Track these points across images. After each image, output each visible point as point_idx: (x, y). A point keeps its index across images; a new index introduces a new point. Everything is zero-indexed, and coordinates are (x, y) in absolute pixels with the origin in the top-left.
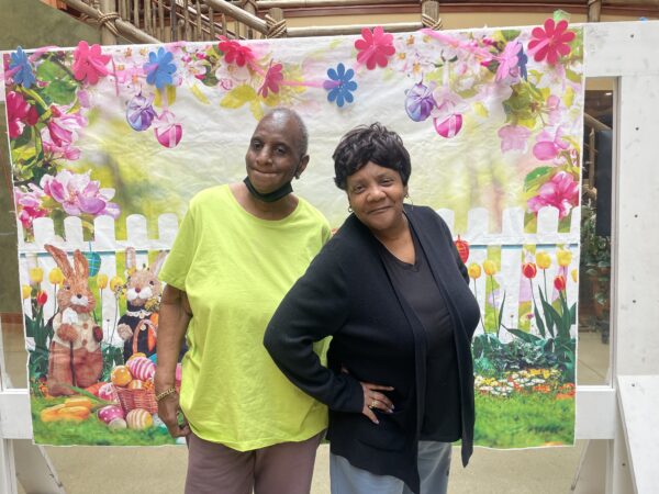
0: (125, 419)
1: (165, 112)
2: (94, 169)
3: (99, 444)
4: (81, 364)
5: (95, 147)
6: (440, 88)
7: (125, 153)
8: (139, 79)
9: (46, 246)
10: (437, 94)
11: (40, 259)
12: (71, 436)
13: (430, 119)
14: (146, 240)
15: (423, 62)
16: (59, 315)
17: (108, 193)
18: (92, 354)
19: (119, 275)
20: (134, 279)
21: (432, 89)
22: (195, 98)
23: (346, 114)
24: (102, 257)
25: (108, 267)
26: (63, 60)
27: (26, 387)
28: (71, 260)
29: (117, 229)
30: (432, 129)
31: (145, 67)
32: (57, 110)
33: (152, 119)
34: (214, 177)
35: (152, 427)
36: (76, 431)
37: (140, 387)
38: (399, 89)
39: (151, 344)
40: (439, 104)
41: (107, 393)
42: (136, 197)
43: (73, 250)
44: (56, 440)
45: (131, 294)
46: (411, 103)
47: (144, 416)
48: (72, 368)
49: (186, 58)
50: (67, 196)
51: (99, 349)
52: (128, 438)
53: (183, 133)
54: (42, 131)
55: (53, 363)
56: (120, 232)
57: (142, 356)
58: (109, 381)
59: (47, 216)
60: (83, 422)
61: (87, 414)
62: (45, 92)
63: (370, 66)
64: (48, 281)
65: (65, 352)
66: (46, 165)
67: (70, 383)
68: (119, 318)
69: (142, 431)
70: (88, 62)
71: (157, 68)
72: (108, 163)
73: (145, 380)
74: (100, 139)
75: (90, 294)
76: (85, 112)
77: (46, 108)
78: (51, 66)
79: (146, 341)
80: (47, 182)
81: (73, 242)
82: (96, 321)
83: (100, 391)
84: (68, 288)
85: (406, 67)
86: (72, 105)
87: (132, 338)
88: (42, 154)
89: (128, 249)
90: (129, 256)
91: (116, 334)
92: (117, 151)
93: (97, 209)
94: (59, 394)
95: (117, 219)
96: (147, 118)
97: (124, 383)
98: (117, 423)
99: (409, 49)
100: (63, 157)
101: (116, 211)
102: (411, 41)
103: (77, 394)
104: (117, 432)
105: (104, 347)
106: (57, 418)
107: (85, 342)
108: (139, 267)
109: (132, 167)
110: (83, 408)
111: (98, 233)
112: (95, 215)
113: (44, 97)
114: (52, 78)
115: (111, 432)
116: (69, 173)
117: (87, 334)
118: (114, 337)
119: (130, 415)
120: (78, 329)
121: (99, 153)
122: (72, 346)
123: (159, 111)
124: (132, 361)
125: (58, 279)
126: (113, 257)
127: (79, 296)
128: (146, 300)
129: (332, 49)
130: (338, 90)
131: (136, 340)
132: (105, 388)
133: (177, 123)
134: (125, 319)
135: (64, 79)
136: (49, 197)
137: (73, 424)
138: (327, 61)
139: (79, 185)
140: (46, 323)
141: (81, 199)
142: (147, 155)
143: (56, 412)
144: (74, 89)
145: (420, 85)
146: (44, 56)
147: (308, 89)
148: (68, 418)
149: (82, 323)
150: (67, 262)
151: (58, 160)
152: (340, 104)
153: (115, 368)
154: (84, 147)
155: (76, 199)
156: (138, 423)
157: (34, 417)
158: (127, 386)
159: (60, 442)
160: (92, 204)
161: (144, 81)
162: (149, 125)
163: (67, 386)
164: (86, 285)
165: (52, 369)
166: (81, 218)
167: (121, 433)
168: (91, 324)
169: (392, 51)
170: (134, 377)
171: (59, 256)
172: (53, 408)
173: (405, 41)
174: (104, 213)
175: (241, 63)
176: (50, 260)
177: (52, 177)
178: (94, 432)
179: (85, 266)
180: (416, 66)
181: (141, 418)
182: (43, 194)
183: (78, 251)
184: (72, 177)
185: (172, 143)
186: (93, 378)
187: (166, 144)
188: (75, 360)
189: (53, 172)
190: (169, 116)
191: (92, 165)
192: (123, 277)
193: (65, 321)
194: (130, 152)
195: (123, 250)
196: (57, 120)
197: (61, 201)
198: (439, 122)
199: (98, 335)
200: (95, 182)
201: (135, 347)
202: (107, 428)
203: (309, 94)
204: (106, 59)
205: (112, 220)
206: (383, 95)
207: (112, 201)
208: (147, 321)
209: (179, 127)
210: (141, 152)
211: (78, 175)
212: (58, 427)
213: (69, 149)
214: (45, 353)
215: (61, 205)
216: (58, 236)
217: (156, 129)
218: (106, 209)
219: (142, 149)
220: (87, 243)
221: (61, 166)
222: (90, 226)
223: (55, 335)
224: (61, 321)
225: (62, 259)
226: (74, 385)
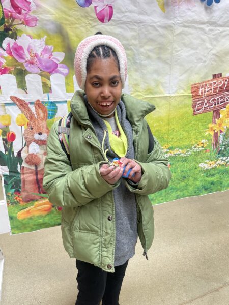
2: (49, 35)
5: (50, 17)
7: (72, 24)
17: (59, 56)
24: (58, 105)
28: (33, 108)
29: (67, 84)
48: (38, 182)
50: (28, 57)
53: (114, 13)
59: (10, 73)
60: (48, 214)
61: (50, 209)
64: (17, 124)
66: (7, 29)
72: (60, 32)
75: (48, 132)
80: (9, 44)
81: (34, 92)
84: (31, 128)
92: (68, 22)
93: (51, 69)
94: (30, 200)
95: (67, 77)
100: (22, 24)
101: (65, 71)
103: (43, 198)
106: (29, 216)
110: (47, 206)
111: (54, 87)
112: (50, 73)
116: (28, 37)
120: (40, 156)
121: (53, 23)
125: (23, 123)
127: (40, 134)
133: (109, 4)
136: (10, 58)
137: (41, 216)
139: (37, 49)
140: (16, 154)
141: (39, 60)
142: (88, 27)
143: (28, 212)
148: (37, 214)
151: (18, 26)
152: (209, 4)
154: (41, 16)
155: (36, 60)
157: (11, 218)
159: (32, 229)
160: (48, 64)
162: (90, 3)
164: (45, 126)
165: (24, 185)
166: (41, 75)
172: (26, 210)
174: (57, 72)
177: (13, 40)
182: (6, 55)
185: (106, 18)
187: (102, 20)
188: (40, 177)
189: (14, 36)
193: (31, 151)
194: (76, 24)
197: (21, 61)
200: (50, 47)
205: (63, 77)
207: (62, 62)
209: (111, 7)
210: (84, 25)
211: (36, 40)
212: (30, 221)
213: (28, 16)
214: (17, 175)
215: (22, 65)
216: (20, 90)
217: (96, 7)
218: (58, 68)
219: (85, 23)
220: (46, 94)
221: (21, 31)
222: (48, 82)
223: (24, 162)
224: (28, 152)
225: (24, 107)
226: (40, 193)
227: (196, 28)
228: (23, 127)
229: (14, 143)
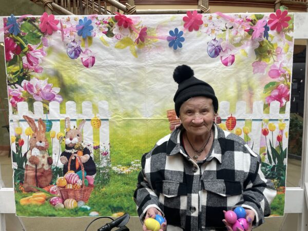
0: (63, 203)
1: (87, 50)
2: (50, 77)
3: (50, 216)
4: (41, 176)
5: (50, 66)
6: (225, 42)
7: (66, 70)
8: (74, 33)
9: (24, 116)
10: (223, 44)
11: (21, 123)
12: (36, 212)
13: (219, 57)
14: (76, 114)
15: (216, 28)
16: (30, 151)
17: (57, 90)
18: (47, 171)
19: (61, 131)
20: (69, 134)
21: (220, 42)
22: (102, 43)
23: (177, 53)
24: (53, 122)
25: (56, 127)
26: (35, 22)
27: (12, 187)
28: (37, 124)
29: (61, 108)
30: (220, 62)
31: (77, 27)
32: (31, 47)
33: (80, 53)
34: (111, 83)
35: (77, 207)
36: (38, 210)
37: (71, 187)
38: (204, 42)
39: (77, 166)
40: (224, 49)
41: (55, 191)
42: (70, 92)
43: (38, 118)
44: (28, 214)
45: (68, 141)
46: (210, 48)
47: (73, 202)
48: (36, 178)
49: (98, 23)
50: (35, 91)
51: (50, 168)
52: (65, 213)
53: (96, 61)
54: (23, 57)
55: (26, 175)
57: (73, 172)
58: (56, 184)
59: (25, 101)
60: (42, 205)
61: (44, 201)
62: (25, 38)
63: (190, 30)
64: (25, 134)
65: (33, 170)
66: (25, 75)
67: (35, 185)
68: (61, 153)
69: (72, 210)
70: (48, 23)
71: (83, 27)
72: (57, 75)
73: (74, 184)
74: (53, 63)
75: (46, 141)
76: (45, 48)
77: (25, 46)
78: (28, 25)
79: (75, 165)
80: (25, 84)
81: (38, 114)
82: (49, 154)
83: (51, 190)
84: (35, 138)
85: (208, 31)
86: (39, 45)
87: (68, 163)
88: (23, 69)
89: (66, 118)
90: (67, 122)
91: (59, 161)
92: (62, 69)
93: (51, 98)
94: (30, 191)
95: (61, 103)
96: (77, 52)
97: (63, 185)
98: (59, 205)
99: (210, 22)
100: (33, 71)
101: (61, 99)
102: (211, 18)
103: (39, 191)
104: (59, 210)
105: (53, 167)
106: (28, 203)
107: (43, 165)
108: (72, 128)
109: (69, 77)
110: (42, 198)
111: (51, 110)
112: (50, 101)
113: (24, 40)
114: (28, 31)
115: (56, 210)
116: (37, 80)
117: (45, 161)
119: (66, 202)
120: (40, 159)
121: (52, 70)
122: (36, 167)
123: (83, 49)
124: (67, 175)
125: (30, 133)
126: (59, 122)
128: (75, 144)
129: (172, 21)
130: (174, 41)
131: (69, 164)
132: (53, 188)
133: (92, 55)
134: (64, 154)
135: (35, 32)
136: (26, 92)
137: (36, 206)
138: (169, 27)
139: (42, 86)
140: (23, 155)
141: (43, 93)
142: (77, 71)
143: (28, 200)
144: (40, 37)
145: (215, 40)
146: (25, 20)
147: (159, 40)
148: (34, 203)
149: (42, 155)
150: (35, 125)
151: (31, 73)
152: (175, 48)
153: (59, 178)
154: (45, 66)
156: (70, 206)
157: (17, 202)
158: (64, 187)
159: (30, 215)
160: (48, 95)
161: (76, 34)
162: (78, 56)
164: (44, 136)
165: (26, 178)
166: (43, 102)
167: (61, 210)
168: (47, 156)
169: (201, 23)
170: (68, 183)
171: (30, 121)
172: (27, 198)
173: (208, 18)
174: (54, 100)
175: (126, 26)
176: (26, 123)
177: (28, 81)
178: (47, 210)
179: (44, 127)
180: (213, 31)
181: (71, 203)
182: (23, 90)
183: (40, 119)
184: (38, 82)
185: (90, 65)
186: (47, 183)
187: (87, 66)
188: (38, 174)
189: (29, 79)
190: (88, 52)
191: (48, 76)
192: (63, 132)
193: (33, 154)
194: (68, 69)
195: (64, 119)
196: (31, 52)
197: (32, 94)
198: (223, 59)
199: (50, 161)
200: (50, 84)
201: (69, 168)
202: (54, 208)
203: (160, 43)
204: (57, 22)
205: (59, 104)
206: (196, 44)
207: (58, 94)
209: (94, 58)
210: (74, 70)
211: (42, 81)
212: (29, 208)
213: (37, 67)
214: (22, 170)
215: (32, 96)
216: (30, 112)
217: (82, 58)
218: (55, 98)
219: (74, 68)
220: (45, 115)
221: (32, 76)
222: (47, 107)
223: (28, 161)
224: (31, 154)
225: (32, 123)
226: (37, 187)
227: (167, 67)
228: (30, 136)
229: (23, 147)
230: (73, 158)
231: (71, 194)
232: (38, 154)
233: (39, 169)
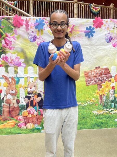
0: (26, 126)
1: (40, 37)
2: (18, 53)
3: (18, 134)
4: (12, 111)
5: (19, 46)
6: (114, 34)
7: (28, 48)
8: (33, 27)
9: (2, 76)
10: (113, 36)
12: (9, 132)
13: (111, 42)
14: (33, 74)
15: (110, 27)
16: (6, 96)
17: (22, 60)
18: (16, 107)
19: (25, 84)
21: (112, 34)
22: (49, 34)
23: (90, 40)
24: (20, 79)
25: (22, 82)
26: (9, 20)
28: (10, 80)
29: (25, 71)
30: (111, 45)
31: (35, 23)
32: (7, 35)
33: (36, 39)
35: (34, 128)
36: (10, 131)
37: (30, 116)
38: (104, 34)
39: (34, 104)
40: (113, 39)
41: (21, 119)
42: (30, 61)
43: (11, 77)
44: (4, 134)
45: (29, 90)
46: (106, 38)
47: (32, 125)
48: (10, 112)
49: (47, 22)
50: (10, 60)
51: (18, 106)
52: (27, 131)
54: (2, 41)
55: (4, 111)
56: (25, 72)
57: (32, 108)
58: (21, 115)
59: (3, 66)
60: (13, 128)
63: (97, 27)
64: (3, 86)
65: (7, 107)
66: (3, 51)
67: (9, 116)
68: (25, 97)
69: (31, 129)
70: (18, 21)
71: (38, 24)
72: (23, 51)
73: (32, 114)
74: (20, 44)
75: (16, 90)
76: (16, 36)
77: (4, 34)
78: (5, 21)
79: (33, 103)
80: (3, 56)
81: (11, 74)
82: (18, 98)
83: (18, 118)
84: (9, 88)
85: (105, 28)
86: (12, 34)
87: (29, 102)
88: (2, 48)
89: (28, 76)
90: (28, 78)
91: (24, 102)
92: (26, 48)
93: (19, 65)
94: (5, 120)
95: (25, 68)
96: (34, 39)
97: (26, 115)
98: (23, 127)
99: (107, 23)
100: (9, 49)
101: (24, 65)
102: (107, 22)
103: (11, 119)
104: (23, 130)
105: (20, 105)
106: (5, 127)
107: (14, 104)
108: (31, 82)
109: (30, 53)
110: (13, 124)
111: (19, 72)
112: (18, 66)
113: (3, 30)
114: (6, 25)
115: (21, 130)
117: (15, 102)
118: (23, 102)
119: (27, 125)
120: (12, 100)
121: (20, 48)
122: (10, 105)
123: (38, 37)
124: (28, 109)
125: (6, 85)
126: (23, 79)
127: (12, 90)
128: (33, 91)
129: (87, 22)
131: (30, 103)
132: (20, 117)
133: (43, 40)
134: (27, 97)
135: (9, 26)
136: (3, 61)
137: (10, 128)
138: (85, 25)
139: (13, 57)
140: (1, 99)
141: (14, 62)
142: (34, 49)
143: (4, 125)
144: (13, 29)
145: (109, 33)
146: (3, 18)
148: (8, 127)
149: (13, 98)
150: (9, 80)
151: (7, 50)
152: (89, 37)
153: (23, 111)
154: (16, 46)
155: (13, 61)
156: (30, 127)
158: (26, 116)
159: (5, 134)
160: (17, 63)
161: (34, 28)
162: (35, 41)
163: (8, 117)
166: (14, 67)
167: (24, 130)
168: (16, 99)
169: (103, 24)
170: (29, 114)
171: (6, 78)
172: (4, 124)
173: (105, 21)
174: (21, 66)
176: (3, 79)
177: (5, 55)
178: (16, 130)
180: (108, 28)
181: (30, 125)
182: (2, 60)
183: (12, 77)
184: (11, 55)
186: (16, 115)
188: (11, 109)
189: (5, 53)
191: (17, 52)
192: (26, 84)
193: (8, 98)
194: (29, 48)
195: (26, 77)
196: (7, 38)
197: (7, 62)
198: (113, 43)
199: (18, 102)
200: (18, 57)
201: (29, 105)
202: (20, 129)
203: (80, 34)
204: (23, 20)
205: (23, 68)
206: (100, 35)
207: (23, 62)
208: (33, 97)
210: (32, 48)
211: (13, 54)
212: (5, 130)
213: (11, 46)
214: (1, 108)
215: (7, 63)
216: (6, 73)
217: (37, 42)
218: (21, 65)
220: (16, 74)
221: (8, 52)
222: (17, 70)
223: (4, 102)
224: (7, 98)
226: (10, 117)
228: (6, 87)
229: (2, 94)
230: (32, 99)
231: (30, 120)
232: (10, 98)
233: (11, 107)
